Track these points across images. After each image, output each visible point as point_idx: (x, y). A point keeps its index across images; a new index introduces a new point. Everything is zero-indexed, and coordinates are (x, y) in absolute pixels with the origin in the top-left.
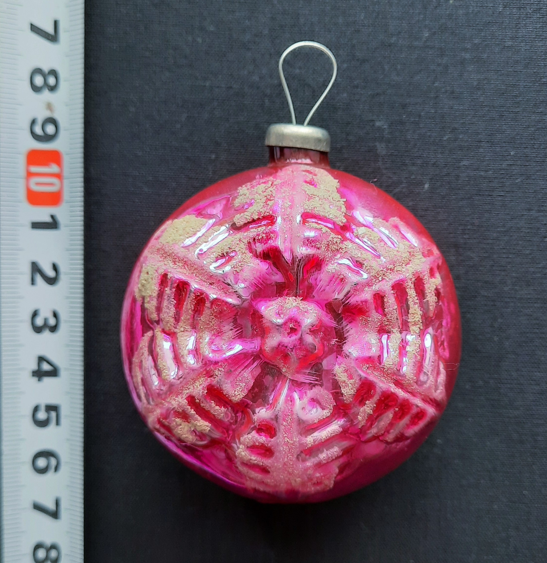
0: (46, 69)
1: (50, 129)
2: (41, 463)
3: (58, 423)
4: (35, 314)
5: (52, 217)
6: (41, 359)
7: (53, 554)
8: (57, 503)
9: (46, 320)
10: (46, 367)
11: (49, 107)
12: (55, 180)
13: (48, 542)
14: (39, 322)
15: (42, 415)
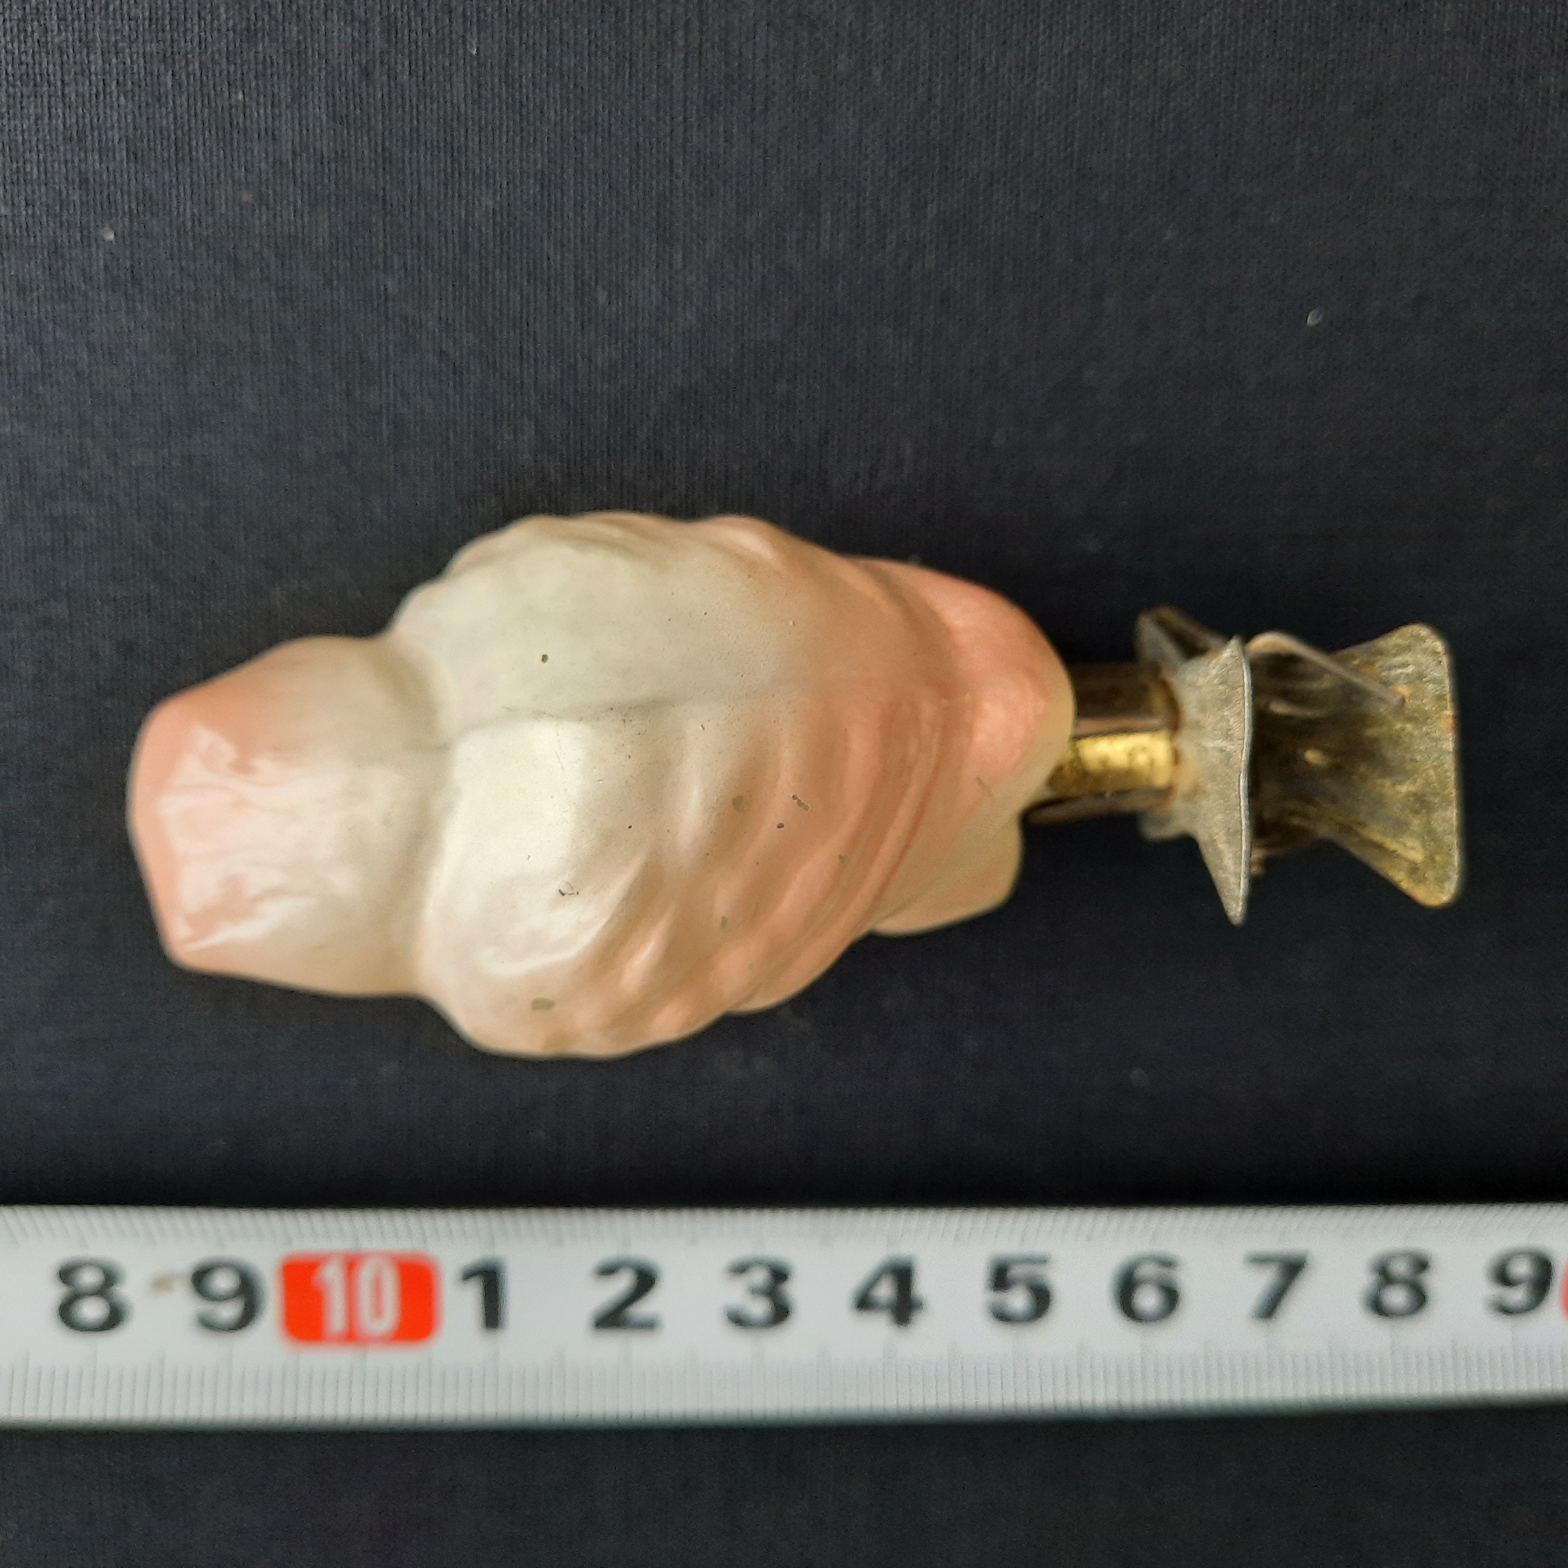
0: (55, 1293)
1: (223, 1282)
2: (1148, 1300)
3: (1042, 1261)
4: (738, 1320)
5: (469, 1275)
6: (864, 1303)
7: (1400, 1268)
8: (1260, 1260)
9: (755, 1291)
10: (885, 1291)
11: (161, 1284)
12: (365, 1275)
13: (1364, 1280)
14: (759, 1308)
15: (1018, 1300)
